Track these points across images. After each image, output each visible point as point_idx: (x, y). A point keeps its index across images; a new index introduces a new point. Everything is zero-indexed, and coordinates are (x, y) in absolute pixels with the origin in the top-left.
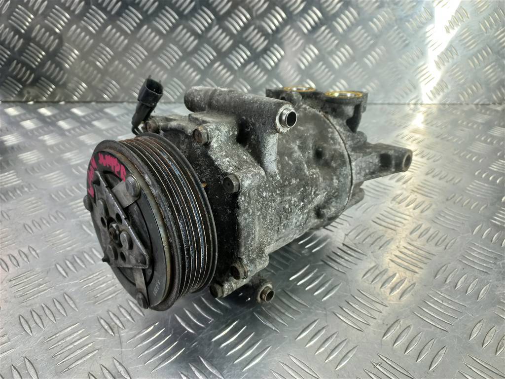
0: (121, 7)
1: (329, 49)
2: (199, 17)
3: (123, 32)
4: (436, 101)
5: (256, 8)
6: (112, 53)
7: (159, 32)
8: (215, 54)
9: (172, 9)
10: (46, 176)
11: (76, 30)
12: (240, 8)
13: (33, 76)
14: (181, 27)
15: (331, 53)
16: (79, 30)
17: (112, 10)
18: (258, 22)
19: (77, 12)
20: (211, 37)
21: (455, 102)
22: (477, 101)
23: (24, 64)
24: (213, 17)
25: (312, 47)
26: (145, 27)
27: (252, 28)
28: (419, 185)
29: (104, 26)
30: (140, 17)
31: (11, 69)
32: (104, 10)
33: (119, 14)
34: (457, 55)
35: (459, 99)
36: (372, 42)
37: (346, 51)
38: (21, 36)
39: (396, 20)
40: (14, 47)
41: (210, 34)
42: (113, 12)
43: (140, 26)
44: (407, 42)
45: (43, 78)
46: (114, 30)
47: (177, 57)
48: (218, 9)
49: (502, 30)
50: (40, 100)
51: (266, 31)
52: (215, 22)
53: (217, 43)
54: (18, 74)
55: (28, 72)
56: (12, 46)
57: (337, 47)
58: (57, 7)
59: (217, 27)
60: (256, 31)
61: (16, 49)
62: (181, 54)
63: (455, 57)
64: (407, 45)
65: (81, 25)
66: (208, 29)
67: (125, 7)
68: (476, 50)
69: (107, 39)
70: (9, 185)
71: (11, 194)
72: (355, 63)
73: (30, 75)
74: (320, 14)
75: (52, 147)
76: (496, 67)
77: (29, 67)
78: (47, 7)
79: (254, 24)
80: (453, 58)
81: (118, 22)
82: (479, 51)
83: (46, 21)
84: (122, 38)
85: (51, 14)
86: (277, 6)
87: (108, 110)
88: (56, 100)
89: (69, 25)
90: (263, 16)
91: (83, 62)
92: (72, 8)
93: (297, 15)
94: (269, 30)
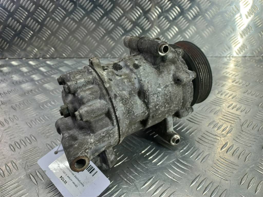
0: (93, 7)
1: (202, 28)
2: (135, 12)
3: (93, 21)
5: (164, 7)
6: (86, 32)
7: (112, 20)
8: (141, 31)
9: (120, 8)
11: (68, 19)
12: (157, 7)
13: (44, 44)
14: (124, 18)
16: (70, 20)
17: (88, 8)
18: (165, 14)
19: (69, 10)
20: (140, 23)
23: (40, 38)
24: (141, 11)
26: (105, 18)
27: (162, 17)
29: (84, 17)
30: (103, 12)
31: (32, 41)
32: (84, 9)
33: (92, 11)
40: (35, 29)
41: (139, 21)
42: (89, 10)
43: (102, 17)
46: (88, 20)
47: (121, 33)
48: (145, 7)
52: (142, 14)
53: (143, 25)
56: (34, 29)
58: (59, 8)
59: (143, 17)
60: (164, 19)
61: (36, 30)
62: (123, 32)
65: (71, 17)
66: (139, 18)
67: (95, 7)
69: (84, 24)
70: (43, 101)
73: (42, 43)
74: (198, 10)
77: (42, 40)
78: (54, 8)
79: (163, 15)
81: (91, 15)
83: (53, 16)
84: (93, 23)
85: (56, 12)
86: (176, 6)
87: (66, 62)
88: (55, 57)
89: (65, 17)
90: (168, 11)
91: (71, 37)
92: (67, 8)
93: (186, 10)
94: (171, 18)
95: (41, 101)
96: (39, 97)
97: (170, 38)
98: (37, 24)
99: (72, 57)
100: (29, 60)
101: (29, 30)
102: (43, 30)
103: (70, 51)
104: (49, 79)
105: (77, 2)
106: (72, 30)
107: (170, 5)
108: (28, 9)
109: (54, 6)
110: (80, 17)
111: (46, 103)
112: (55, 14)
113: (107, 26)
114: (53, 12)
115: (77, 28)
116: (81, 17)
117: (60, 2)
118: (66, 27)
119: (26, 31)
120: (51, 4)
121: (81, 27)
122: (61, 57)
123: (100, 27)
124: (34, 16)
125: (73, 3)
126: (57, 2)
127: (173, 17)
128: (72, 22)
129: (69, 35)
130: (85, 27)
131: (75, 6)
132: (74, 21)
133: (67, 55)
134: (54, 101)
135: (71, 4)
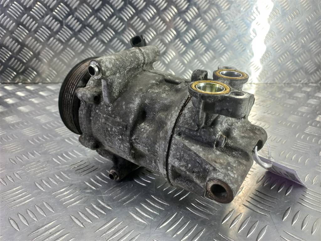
0: (81, 28)
1: (201, 52)
3: (81, 41)
4: (262, 82)
5: (159, 29)
6: (74, 54)
7: (103, 42)
9: (111, 29)
10: (37, 117)
11: (53, 40)
12: (151, 29)
13: (24, 67)
14: (116, 39)
15: (202, 55)
16: (55, 40)
17: (76, 28)
18: (160, 37)
19: (55, 30)
21: (272, 82)
22: (284, 82)
23: (19, 60)
24: (134, 33)
25: (191, 51)
27: (157, 40)
28: (261, 118)
30: (93, 33)
31: (10, 63)
32: (71, 29)
33: (80, 31)
34: (271, 55)
35: (274, 80)
36: (224, 48)
37: (210, 54)
38: (19, 43)
39: (237, 36)
40: (14, 49)
42: (76, 30)
43: (92, 38)
44: (244, 48)
45: (30, 69)
46: (76, 40)
48: (138, 29)
49: (294, 42)
50: (26, 82)
51: (165, 42)
54: (15, 66)
55: (21, 65)
57: (206, 51)
58: (43, 27)
60: (159, 42)
61: (15, 51)
63: (270, 57)
64: (244, 50)
65: (56, 37)
67: (84, 27)
68: (281, 53)
69: (72, 45)
70: (15, 122)
71: (16, 126)
72: (215, 60)
73: (22, 66)
74: (195, 33)
75: (38, 104)
76: (293, 62)
77: (22, 62)
78: (37, 27)
79: (158, 38)
80: (269, 58)
81: (79, 36)
82: (283, 54)
83: (36, 35)
84: (81, 45)
85: (39, 31)
86: (172, 28)
88: (37, 82)
89: (49, 37)
90: (163, 33)
91: (56, 59)
92: (52, 28)
93: (182, 33)
94: (167, 42)
95: (12, 122)
96: (10, 118)
97: (167, 62)
98: (16, 44)
99: (57, 81)
100: (5, 84)
101: (7, 50)
102: (24, 50)
103: (54, 75)
104: (25, 102)
105: (64, 21)
106: (58, 51)
107: (165, 28)
108: (7, 27)
109: (37, 24)
110: (66, 38)
111: (18, 124)
112: (38, 33)
113: (96, 48)
114: (36, 31)
115: (63, 50)
116: (68, 37)
117: (43, 20)
118: (51, 48)
119: (4, 51)
120: (34, 22)
121: (68, 49)
122: (44, 82)
123: (89, 49)
124: (13, 35)
125: (59, 22)
126: (41, 21)
127: (169, 40)
128: (57, 43)
129: (54, 57)
130: (72, 49)
131: (62, 25)
132: (60, 41)
133: (51, 79)
134: (27, 122)
135: (56, 23)
